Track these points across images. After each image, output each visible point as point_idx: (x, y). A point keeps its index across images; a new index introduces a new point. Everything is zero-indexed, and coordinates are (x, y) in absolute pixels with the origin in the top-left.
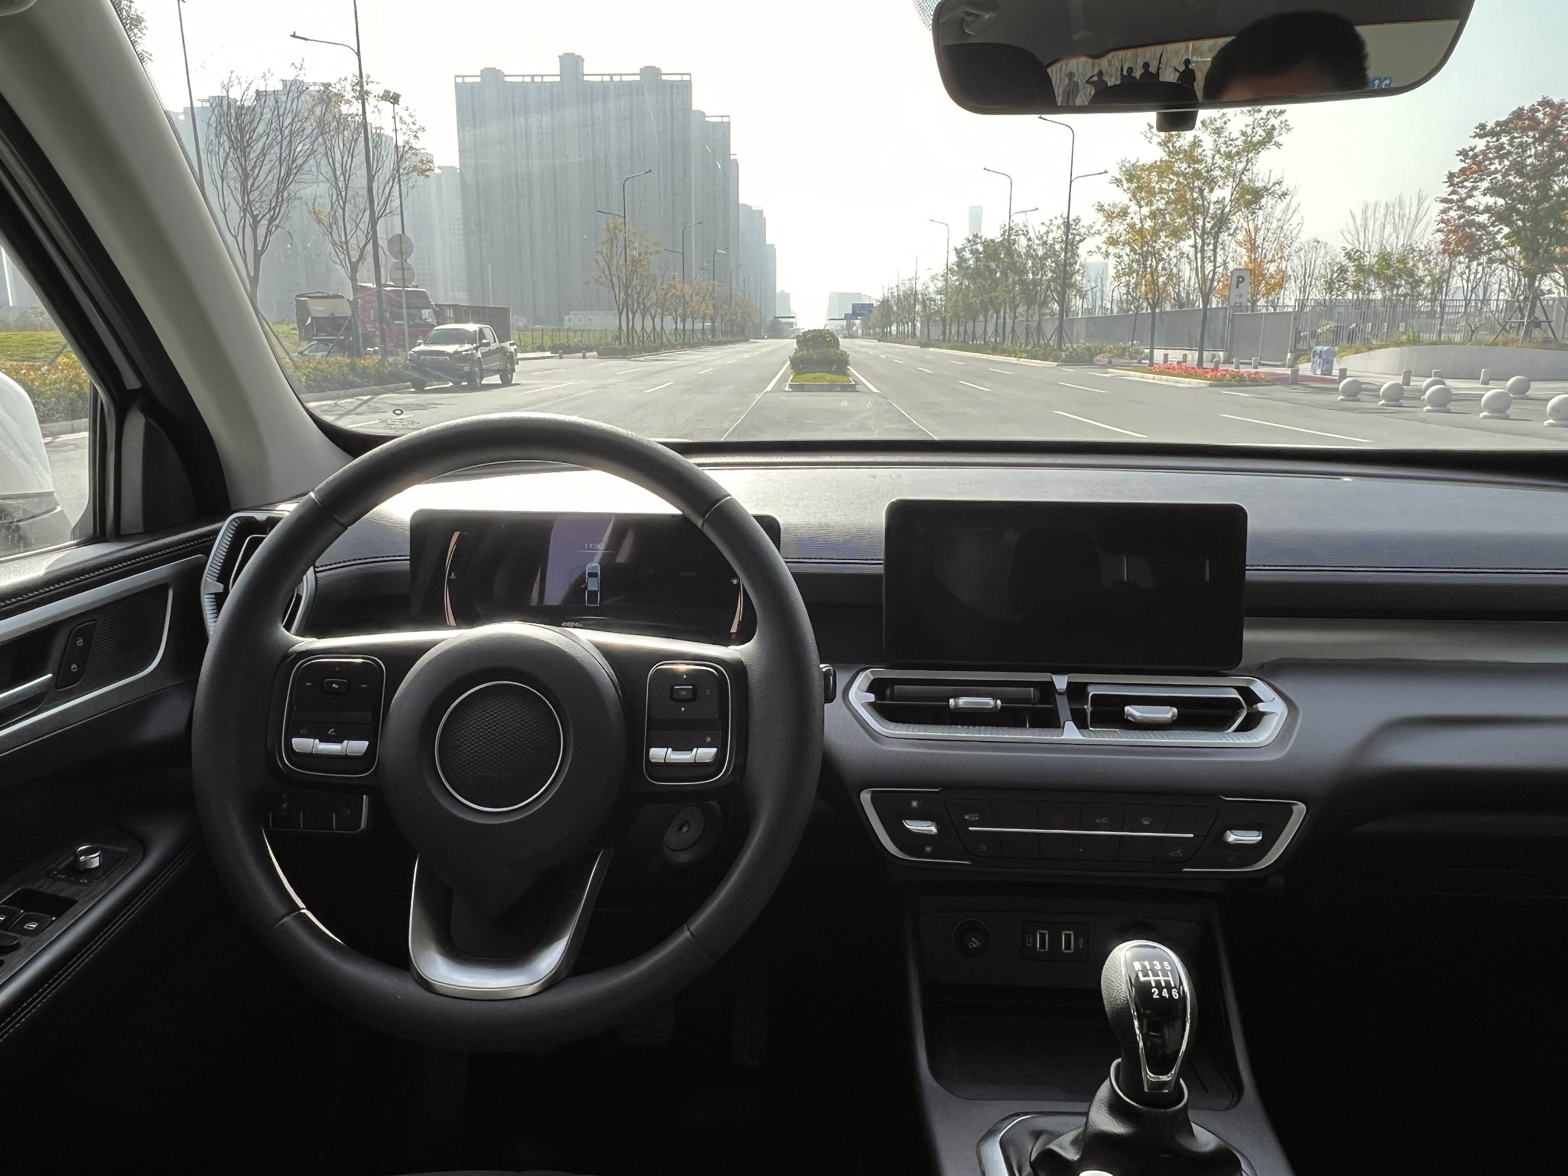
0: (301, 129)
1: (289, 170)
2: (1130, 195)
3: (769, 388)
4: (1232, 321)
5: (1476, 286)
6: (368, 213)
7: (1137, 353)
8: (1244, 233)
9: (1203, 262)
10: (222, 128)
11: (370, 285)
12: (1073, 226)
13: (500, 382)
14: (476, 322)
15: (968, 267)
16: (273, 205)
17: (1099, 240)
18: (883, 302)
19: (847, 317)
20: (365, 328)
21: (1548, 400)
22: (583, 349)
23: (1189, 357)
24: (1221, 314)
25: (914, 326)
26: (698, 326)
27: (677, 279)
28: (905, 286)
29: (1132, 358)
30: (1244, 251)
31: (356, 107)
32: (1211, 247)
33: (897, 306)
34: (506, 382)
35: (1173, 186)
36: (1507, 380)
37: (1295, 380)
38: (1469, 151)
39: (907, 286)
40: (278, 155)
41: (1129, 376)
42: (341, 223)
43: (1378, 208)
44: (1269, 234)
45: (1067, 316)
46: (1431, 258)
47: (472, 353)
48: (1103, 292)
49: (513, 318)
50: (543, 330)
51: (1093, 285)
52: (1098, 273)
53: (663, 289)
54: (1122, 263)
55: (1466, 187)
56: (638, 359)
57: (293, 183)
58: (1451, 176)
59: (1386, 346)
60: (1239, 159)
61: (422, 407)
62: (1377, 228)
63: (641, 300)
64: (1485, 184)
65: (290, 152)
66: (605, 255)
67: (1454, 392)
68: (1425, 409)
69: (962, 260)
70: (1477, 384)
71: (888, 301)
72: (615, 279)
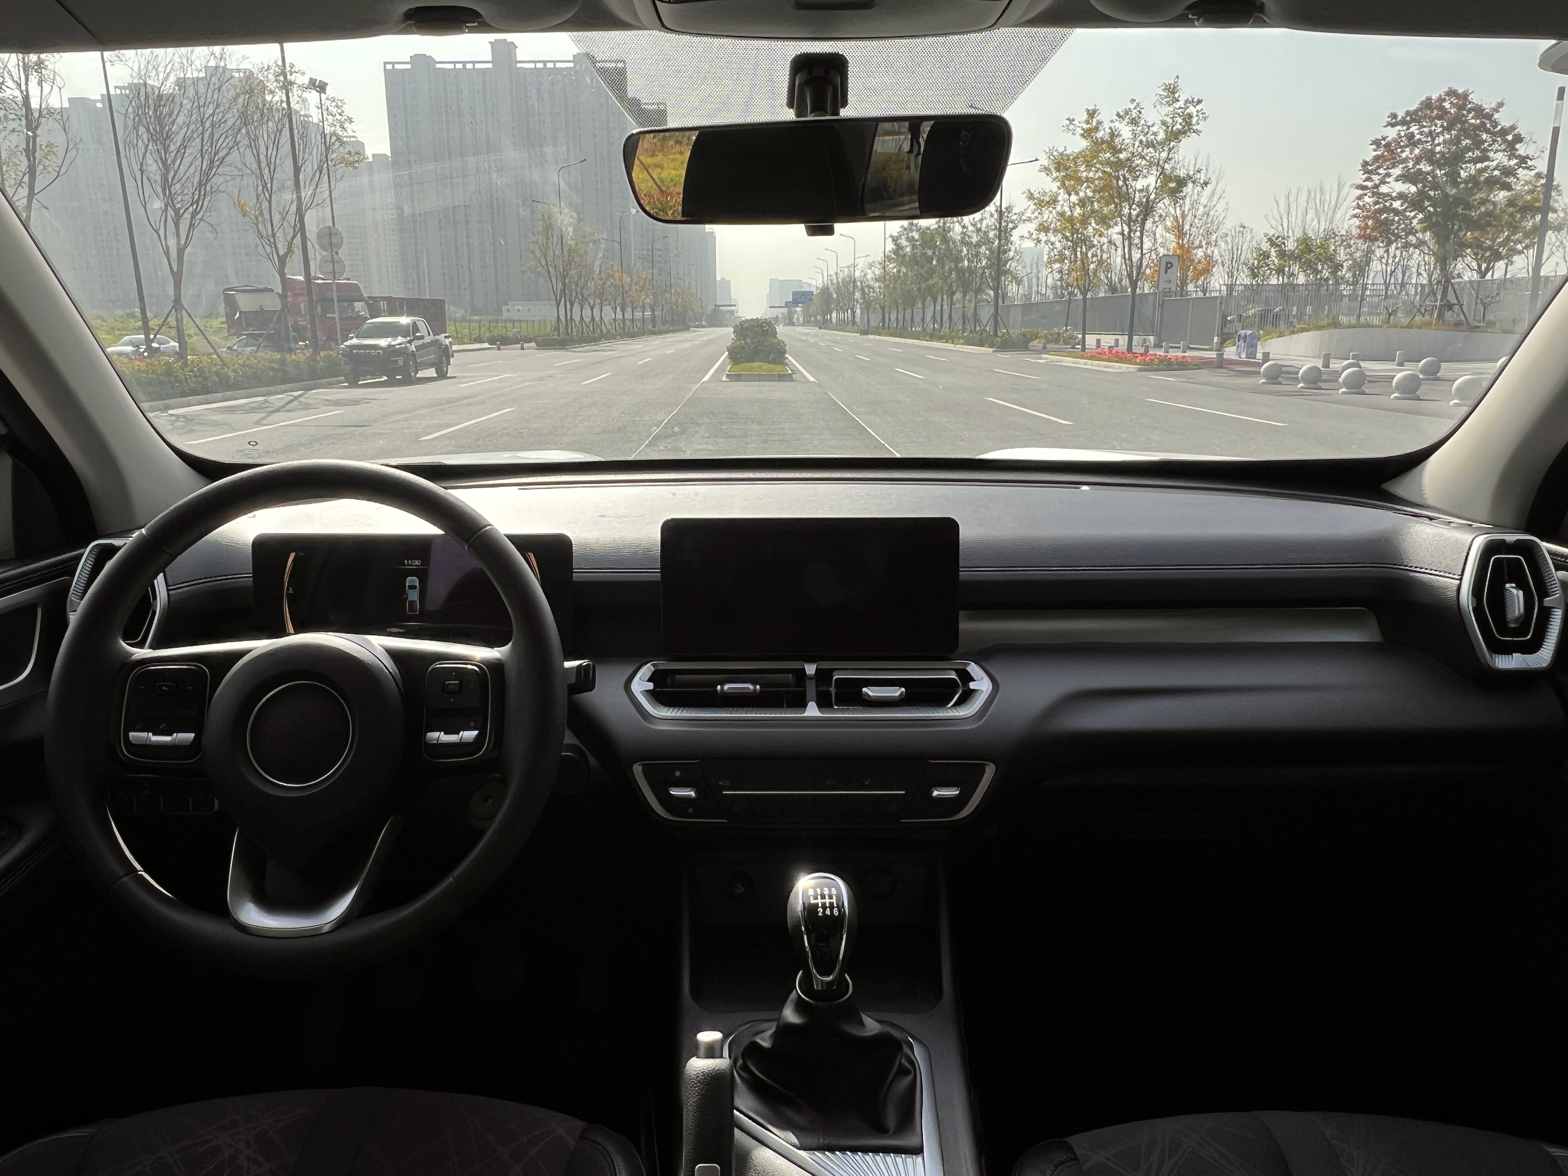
0: (223, 121)
1: (212, 162)
2: (1058, 184)
3: (706, 379)
4: (1162, 306)
5: (1395, 269)
6: (295, 204)
7: (1071, 338)
8: (1172, 219)
9: (1130, 250)
10: (140, 120)
11: (301, 278)
12: (1006, 214)
13: (436, 375)
14: (409, 315)
15: (905, 255)
16: (196, 197)
17: (1032, 226)
18: (822, 289)
19: (787, 304)
20: (296, 322)
21: (1455, 381)
22: (520, 340)
23: (1121, 342)
24: (1151, 298)
25: (854, 313)
26: (638, 315)
27: (615, 268)
28: (843, 273)
29: (1066, 343)
30: (1172, 237)
31: (280, 95)
32: (1138, 234)
33: (836, 293)
34: (442, 375)
35: (1100, 174)
36: (1420, 361)
37: (1221, 364)
38: (1381, 140)
39: (846, 273)
40: (200, 148)
41: (1062, 361)
42: (267, 216)
43: (1300, 194)
44: (1196, 221)
45: (1003, 302)
46: (1352, 242)
47: (406, 347)
48: (1038, 278)
49: (449, 309)
50: (480, 321)
51: (1029, 271)
52: (1033, 260)
53: (601, 279)
54: (1055, 250)
55: (1379, 174)
56: (576, 350)
57: (216, 176)
58: (1365, 164)
59: (1308, 330)
60: (1162, 148)
61: (356, 402)
62: (1300, 213)
63: (579, 290)
64: (1397, 171)
65: (212, 144)
66: (541, 245)
67: (1367, 373)
68: (1340, 391)
69: (899, 248)
70: (1392, 366)
71: (828, 288)
72: (551, 269)
